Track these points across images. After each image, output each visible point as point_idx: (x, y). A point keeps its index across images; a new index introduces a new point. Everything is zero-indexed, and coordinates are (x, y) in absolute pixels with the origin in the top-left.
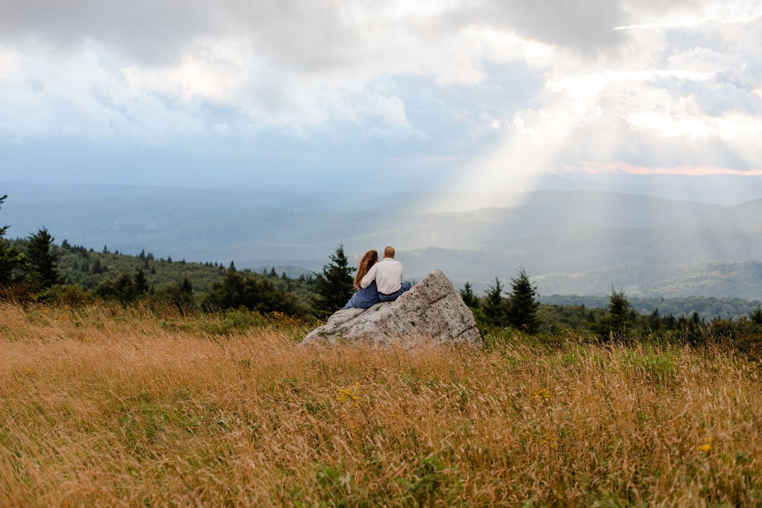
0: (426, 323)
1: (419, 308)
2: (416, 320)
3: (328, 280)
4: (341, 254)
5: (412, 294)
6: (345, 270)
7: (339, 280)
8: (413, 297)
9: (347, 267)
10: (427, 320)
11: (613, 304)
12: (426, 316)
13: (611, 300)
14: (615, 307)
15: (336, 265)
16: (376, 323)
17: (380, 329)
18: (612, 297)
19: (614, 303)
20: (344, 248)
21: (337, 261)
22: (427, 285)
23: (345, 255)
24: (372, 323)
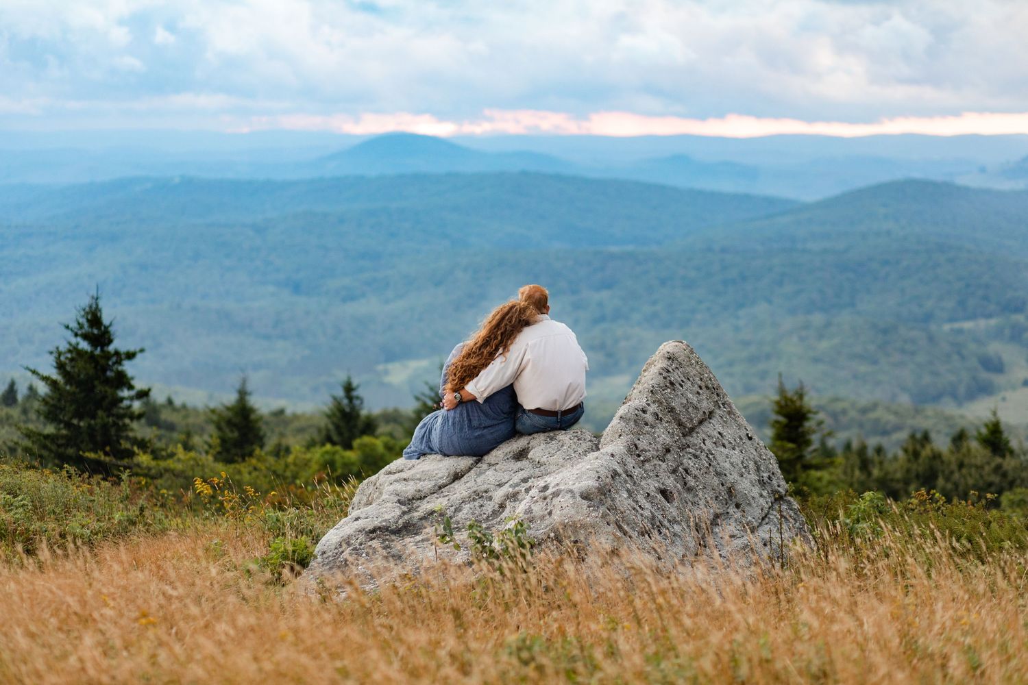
0: (689, 490)
1: (668, 451)
2: (670, 482)
3: (66, 383)
4: (94, 318)
5: (644, 411)
6: (107, 356)
7: (96, 383)
8: (649, 417)
9: (111, 348)
10: (691, 482)
11: (781, 419)
12: (686, 470)
13: (776, 408)
14: (786, 426)
15: (84, 345)
16: (586, 496)
17: (604, 516)
18: (778, 403)
19: (785, 416)
20: (101, 304)
21: (85, 337)
22: (672, 384)
23: (106, 320)
24: (579, 499)
